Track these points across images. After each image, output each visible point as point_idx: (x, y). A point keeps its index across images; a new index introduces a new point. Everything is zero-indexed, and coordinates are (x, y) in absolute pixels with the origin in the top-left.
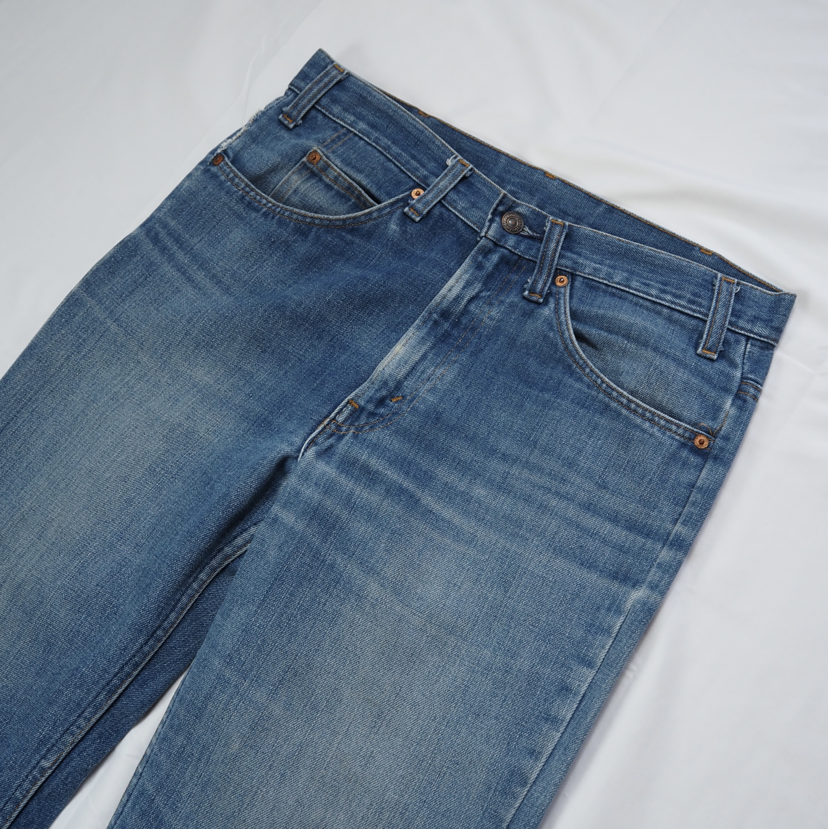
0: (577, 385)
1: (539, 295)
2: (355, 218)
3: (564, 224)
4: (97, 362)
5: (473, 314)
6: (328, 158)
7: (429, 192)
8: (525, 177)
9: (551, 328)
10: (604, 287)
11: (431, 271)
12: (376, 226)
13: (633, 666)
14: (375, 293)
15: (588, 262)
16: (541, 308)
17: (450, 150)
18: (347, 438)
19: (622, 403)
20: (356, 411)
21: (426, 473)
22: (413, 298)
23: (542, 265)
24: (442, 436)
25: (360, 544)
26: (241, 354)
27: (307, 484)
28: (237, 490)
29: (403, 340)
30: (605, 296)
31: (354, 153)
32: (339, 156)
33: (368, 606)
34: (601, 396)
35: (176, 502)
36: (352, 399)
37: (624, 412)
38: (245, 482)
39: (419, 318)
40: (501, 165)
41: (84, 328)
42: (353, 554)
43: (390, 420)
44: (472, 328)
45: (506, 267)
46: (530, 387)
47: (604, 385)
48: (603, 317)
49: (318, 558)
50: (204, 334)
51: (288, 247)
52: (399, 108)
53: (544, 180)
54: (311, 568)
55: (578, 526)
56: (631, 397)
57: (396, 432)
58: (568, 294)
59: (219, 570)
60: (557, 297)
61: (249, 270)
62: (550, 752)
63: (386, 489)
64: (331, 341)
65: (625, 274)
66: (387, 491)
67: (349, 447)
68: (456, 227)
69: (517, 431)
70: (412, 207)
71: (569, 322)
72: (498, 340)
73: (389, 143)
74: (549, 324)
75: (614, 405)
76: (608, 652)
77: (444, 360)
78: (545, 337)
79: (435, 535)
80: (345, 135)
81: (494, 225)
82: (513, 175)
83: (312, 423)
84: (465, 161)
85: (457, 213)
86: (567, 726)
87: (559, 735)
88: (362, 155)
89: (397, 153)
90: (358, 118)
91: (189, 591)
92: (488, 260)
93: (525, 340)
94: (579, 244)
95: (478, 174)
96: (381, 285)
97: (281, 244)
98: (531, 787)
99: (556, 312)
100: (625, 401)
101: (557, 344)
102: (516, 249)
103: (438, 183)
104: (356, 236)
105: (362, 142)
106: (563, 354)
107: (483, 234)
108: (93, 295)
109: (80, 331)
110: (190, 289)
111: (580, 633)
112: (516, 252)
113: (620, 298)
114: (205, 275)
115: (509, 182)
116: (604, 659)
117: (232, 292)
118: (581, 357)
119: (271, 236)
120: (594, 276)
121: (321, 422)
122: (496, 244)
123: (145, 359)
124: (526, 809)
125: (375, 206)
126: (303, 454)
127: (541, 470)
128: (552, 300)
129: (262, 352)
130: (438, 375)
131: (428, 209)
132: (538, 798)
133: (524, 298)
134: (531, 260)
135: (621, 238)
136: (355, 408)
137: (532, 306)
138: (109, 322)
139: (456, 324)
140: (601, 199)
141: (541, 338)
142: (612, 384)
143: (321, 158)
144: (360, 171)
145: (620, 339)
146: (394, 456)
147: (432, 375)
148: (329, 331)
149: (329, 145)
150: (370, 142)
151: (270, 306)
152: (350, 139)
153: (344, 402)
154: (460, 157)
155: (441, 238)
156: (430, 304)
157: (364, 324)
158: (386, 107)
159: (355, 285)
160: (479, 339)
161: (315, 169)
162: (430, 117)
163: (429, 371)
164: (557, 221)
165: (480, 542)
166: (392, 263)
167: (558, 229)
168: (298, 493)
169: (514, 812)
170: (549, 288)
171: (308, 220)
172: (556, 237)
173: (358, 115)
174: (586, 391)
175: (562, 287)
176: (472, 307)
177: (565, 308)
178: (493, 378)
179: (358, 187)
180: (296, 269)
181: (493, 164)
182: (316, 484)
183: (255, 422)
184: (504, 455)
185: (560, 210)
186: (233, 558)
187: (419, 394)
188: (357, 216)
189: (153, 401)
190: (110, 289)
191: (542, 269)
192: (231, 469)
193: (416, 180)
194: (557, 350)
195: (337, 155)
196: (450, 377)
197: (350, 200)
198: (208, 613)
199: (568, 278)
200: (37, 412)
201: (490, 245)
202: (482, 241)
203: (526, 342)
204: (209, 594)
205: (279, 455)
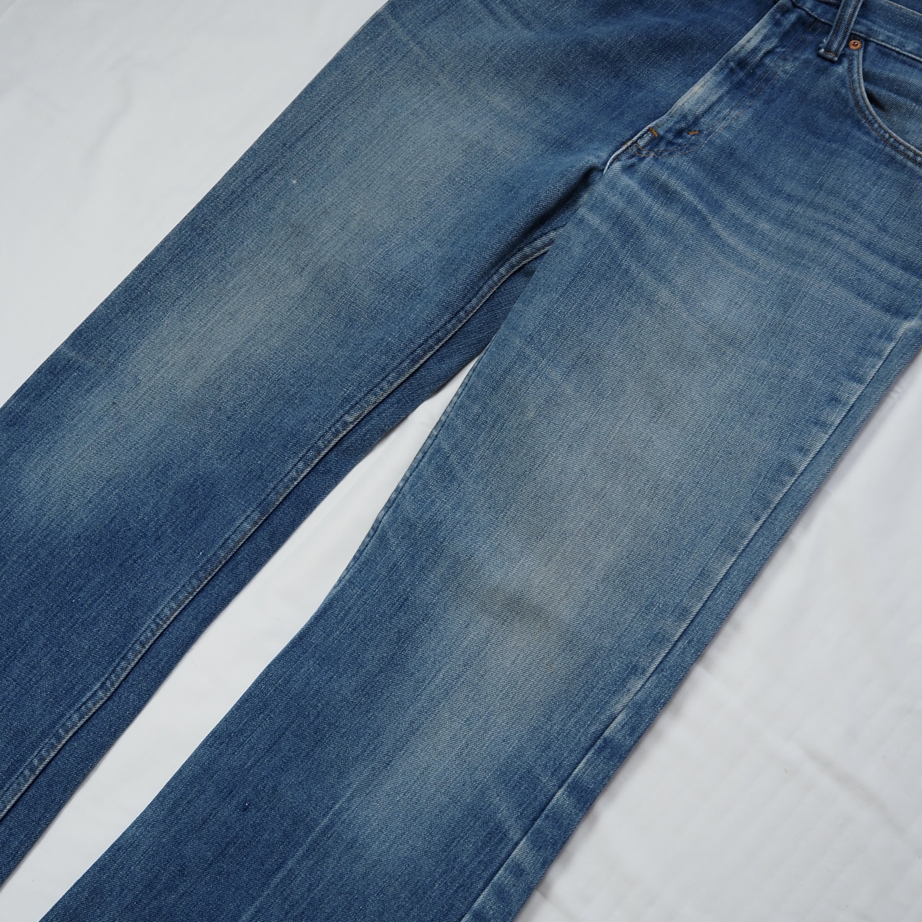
0: (865, 138)
4: (397, 80)
10: (895, 54)
11: (730, 23)
13: (898, 389)
15: (882, 30)
18: (648, 159)
19: (908, 156)
21: (716, 201)
24: (734, 171)
29: (701, 82)
34: (888, 149)
37: (910, 164)
41: (386, 48)
42: (647, 263)
43: (688, 149)
46: (818, 138)
47: (892, 140)
48: (894, 80)
49: (616, 261)
54: (610, 269)
55: (858, 261)
56: (918, 151)
57: (694, 160)
59: (516, 268)
61: (549, 9)
62: (818, 450)
64: (627, 80)
65: (917, 45)
66: (683, 210)
72: (789, 93)
75: (900, 157)
76: (877, 371)
77: (739, 104)
78: (837, 92)
79: (721, 258)
86: (835, 430)
87: (827, 436)
93: (816, 94)
94: (874, 13)
96: (682, 31)
98: (799, 477)
99: (850, 71)
100: (911, 154)
101: (848, 100)
102: (813, 11)
106: (853, 110)
108: (396, 18)
109: (384, 50)
110: (491, 21)
111: (852, 354)
112: (813, 14)
113: (910, 65)
114: (506, 10)
116: (874, 377)
117: (533, 28)
118: (871, 114)
120: (887, 43)
121: (624, 143)
123: (445, 82)
124: (793, 494)
126: (609, 168)
127: (825, 209)
129: (559, 85)
130: (734, 116)
132: (805, 485)
133: (819, 56)
136: (654, 136)
137: (827, 63)
138: (412, 44)
139: (751, 75)
141: (833, 94)
142: (899, 139)
145: (908, 102)
147: (728, 115)
148: (626, 71)
151: (572, 41)
153: (645, 128)
156: (729, 52)
157: (660, 67)
160: (772, 89)
165: (761, 269)
169: (781, 496)
174: (873, 144)
175: (855, 50)
176: (767, 61)
177: (858, 68)
180: (596, 13)
182: (621, 193)
183: (553, 144)
184: (789, 195)
186: (531, 258)
190: (413, 14)
191: (838, 31)
194: (847, 105)
196: (744, 119)
198: (502, 307)
199: (862, 43)
200: (339, 120)
203: (817, 97)
204: (505, 290)
205: (587, 165)
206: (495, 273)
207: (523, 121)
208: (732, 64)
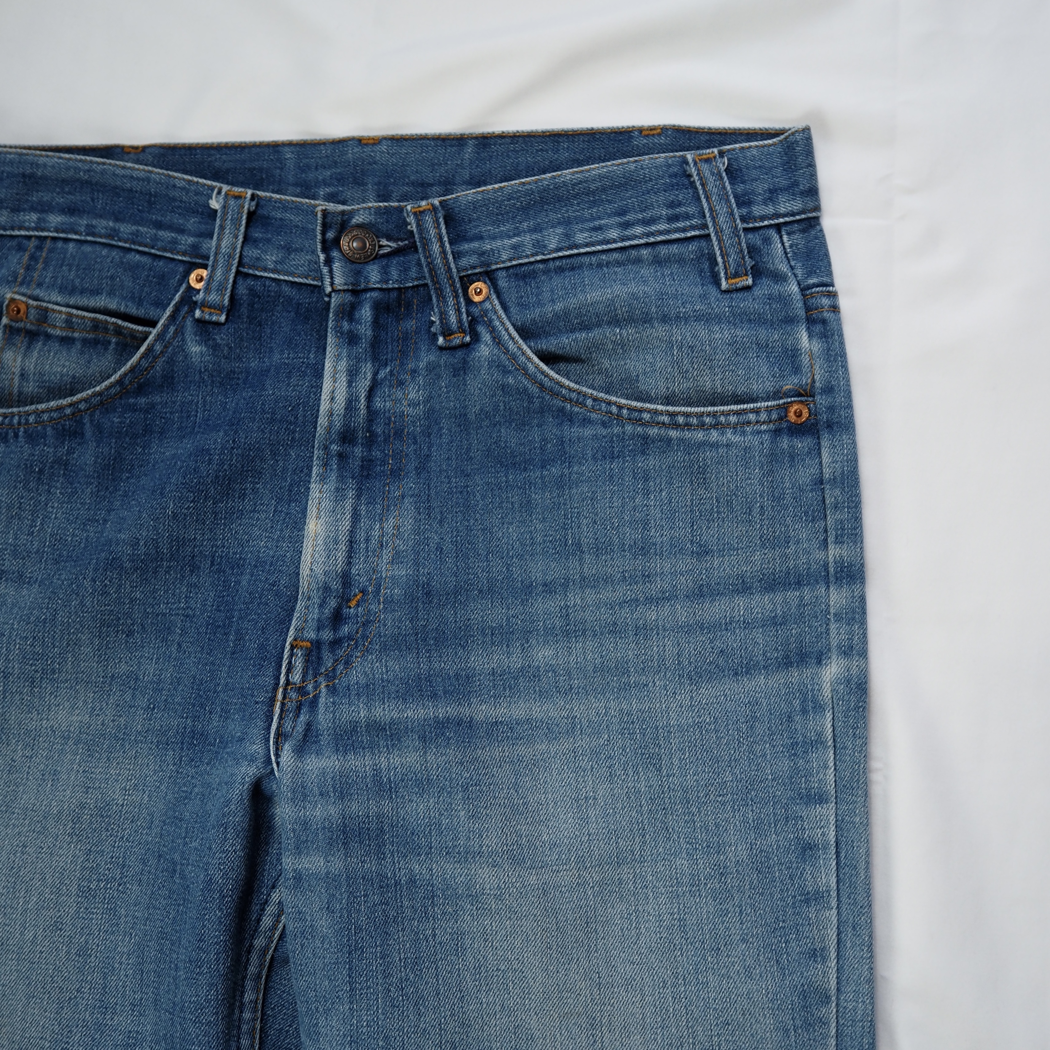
0: (588, 432)
1: (460, 332)
2: (132, 369)
3: (432, 205)
5: (385, 412)
6: (36, 299)
7: (214, 268)
8: (336, 163)
9: (505, 372)
10: (541, 266)
11: (288, 385)
12: (171, 362)
13: (875, 764)
14: (230, 465)
15: (499, 243)
16: (474, 349)
17: (205, 185)
18: (322, 700)
19: (663, 423)
20: (311, 651)
21: (457, 676)
22: (288, 439)
23: (437, 286)
24: (448, 613)
25: (430, 829)
26: (100, 656)
27: (309, 802)
28: (220, 868)
29: (312, 511)
30: (551, 279)
31: (70, 270)
32: (51, 286)
33: (493, 902)
34: (629, 428)
35: (147, 919)
36: (295, 639)
37: (673, 434)
38: (223, 852)
39: (315, 463)
40: (290, 164)
42: (431, 848)
43: (365, 637)
44: (395, 434)
45: (388, 316)
46: (525, 469)
47: (625, 411)
48: (566, 313)
49: (388, 885)
50: (31, 662)
51: (66, 465)
52: (91, 162)
53: (364, 152)
54: (387, 904)
55: (702, 628)
56: (670, 408)
57: (385, 648)
58: (498, 307)
59: (264, 973)
60: (486, 319)
61: (33, 532)
62: (836, 941)
63: (419, 737)
64: (212, 564)
65: (559, 230)
66: (423, 739)
67: (334, 712)
68: (284, 297)
69: (544, 541)
70: (204, 305)
71: (525, 347)
72: (441, 429)
73: (111, 224)
74: (498, 366)
75: (653, 431)
76: (835, 769)
77: (386, 503)
78: (504, 388)
79: (522, 750)
80: (39, 248)
81: (336, 266)
82: (316, 168)
83: (261, 709)
84: (237, 190)
85: (272, 276)
86: (838, 894)
87: (834, 912)
88: (83, 266)
89: (131, 234)
90: (42, 211)
91: (245, 1028)
92: (359, 322)
93: (478, 407)
94: (470, 221)
95: (266, 197)
96: (233, 448)
97: (52, 467)
98: (838, 999)
99: (499, 343)
100: (666, 419)
101: (526, 390)
102: (387, 282)
103: (218, 247)
104: (150, 393)
105: (71, 245)
107: (328, 289)
111: (785, 765)
112: (391, 286)
113: (573, 269)
115: (318, 184)
116: (835, 781)
117: (30, 578)
118: (570, 390)
119: (31, 465)
120: (518, 259)
121: (273, 700)
122: (355, 292)
124: (848, 1031)
125: (150, 333)
126: (278, 764)
127: (608, 580)
128: (481, 329)
129: (127, 636)
130: (391, 532)
131: (228, 294)
132: (855, 1009)
133: (441, 348)
134: (417, 286)
135: (523, 180)
136: (307, 648)
137: (460, 354)
139: (371, 441)
140: (461, 135)
141: (500, 392)
142: (634, 404)
143: (28, 306)
144: (96, 292)
145: (608, 331)
146: (402, 684)
147: (383, 536)
148: (201, 552)
149: (25, 277)
150: (83, 238)
151: (96, 570)
152: (51, 251)
153: (286, 651)
154: (225, 188)
155: (273, 323)
156: (317, 435)
157: (242, 514)
158: (71, 173)
159: (195, 471)
160: (415, 443)
161: (29, 326)
162: (144, 148)
163: (376, 533)
164: (419, 206)
165: (585, 723)
166: (226, 403)
167: (429, 219)
168: (306, 823)
169: (834, 1043)
170: (468, 314)
171: (68, 411)
172: (433, 232)
173: (39, 207)
174: (604, 432)
175: (484, 301)
176: (378, 404)
177: (507, 330)
178: (468, 486)
179: (108, 319)
180: (98, 491)
181: (279, 168)
182: (321, 794)
183: (182, 743)
184: (545, 585)
185: (413, 184)
186: (273, 945)
187: (381, 576)
188: (134, 364)
189: (24, 792)
191: (441, 291)
192: (192, 837)
193: (184, 259)
194: (530, 398)
195: (48, 287)
196: (408, 524)
197: (109, 342)
198: (287, 1032)
199: (485, 283)
201: (349, 297)
202: (333, 300)
203: (481, 410)
204: (273, 1009)
205: (245, 787)
206: (242, 1012)
207: (119, 726)
208: (334, 448)
